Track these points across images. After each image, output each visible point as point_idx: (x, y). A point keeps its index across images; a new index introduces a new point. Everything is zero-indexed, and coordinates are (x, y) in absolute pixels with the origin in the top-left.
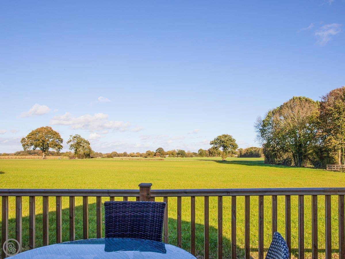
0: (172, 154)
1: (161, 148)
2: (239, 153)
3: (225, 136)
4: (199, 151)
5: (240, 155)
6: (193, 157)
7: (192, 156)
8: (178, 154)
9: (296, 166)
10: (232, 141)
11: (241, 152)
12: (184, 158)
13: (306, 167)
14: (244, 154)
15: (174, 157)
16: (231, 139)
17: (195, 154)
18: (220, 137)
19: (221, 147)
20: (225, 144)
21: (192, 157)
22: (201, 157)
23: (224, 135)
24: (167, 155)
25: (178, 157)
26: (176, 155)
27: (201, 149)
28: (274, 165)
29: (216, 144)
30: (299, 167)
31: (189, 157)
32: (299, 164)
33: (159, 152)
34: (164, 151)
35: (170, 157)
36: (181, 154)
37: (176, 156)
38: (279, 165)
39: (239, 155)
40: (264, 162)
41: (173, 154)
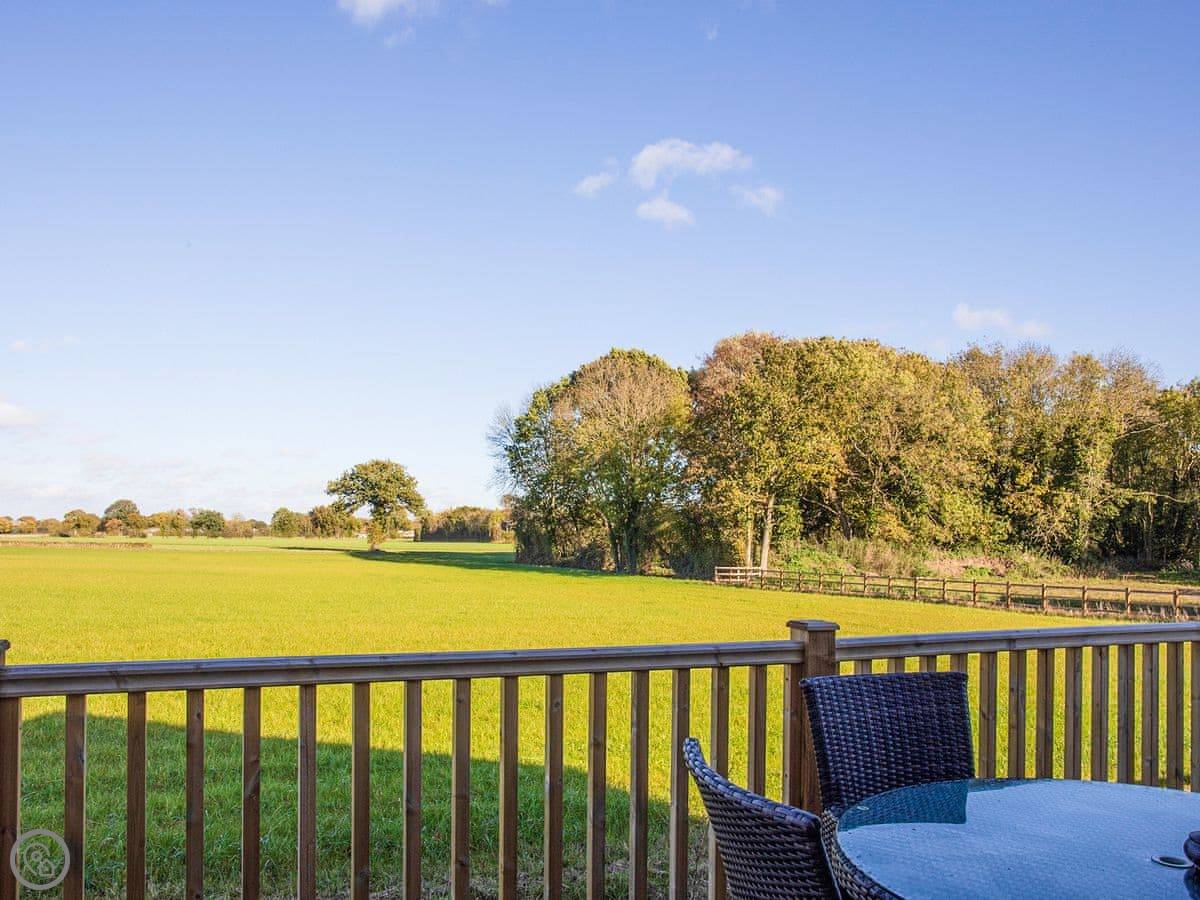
0: (172, 525)
1: (128, 503)
2: (420, 526)
3: (383, 467)
4: (275, 516)
5: (422, 531)
6: (254, 538)
7: (248, 535)
8: (197, 525)
9: (619, 570)
10: (404, 486)
11: (424, 522)
12: (220, 538)
13: (649, 575)
14: (435, 529)
15: (180, 535)
16: (398, 478)
17: (259, 526)
18: (365, 468)
19: (366, 502)
20: (381, 493)
21: (251, 537)
22: (284, 536)
23: (377, 463)
24: (153, 530)
25: (194, 535)
26: (191, 530)
27: (285, 510)
28: (549, 566)
29: (347, 491)
30: (628, 574)
31: (238, 536)
32: (630, 564)
33: (118, 518)
34: (138, 513)
35: (163, 535)
36: (208, 524)
37: (187, 534)
38: (564, 566)
39: (419, 534)
40: (513, 558)
41: (175, 527)
